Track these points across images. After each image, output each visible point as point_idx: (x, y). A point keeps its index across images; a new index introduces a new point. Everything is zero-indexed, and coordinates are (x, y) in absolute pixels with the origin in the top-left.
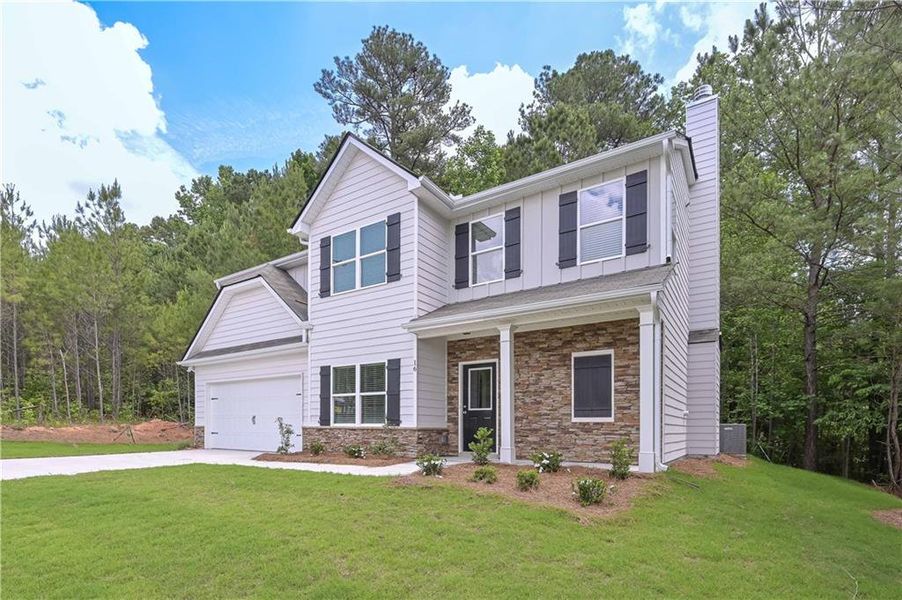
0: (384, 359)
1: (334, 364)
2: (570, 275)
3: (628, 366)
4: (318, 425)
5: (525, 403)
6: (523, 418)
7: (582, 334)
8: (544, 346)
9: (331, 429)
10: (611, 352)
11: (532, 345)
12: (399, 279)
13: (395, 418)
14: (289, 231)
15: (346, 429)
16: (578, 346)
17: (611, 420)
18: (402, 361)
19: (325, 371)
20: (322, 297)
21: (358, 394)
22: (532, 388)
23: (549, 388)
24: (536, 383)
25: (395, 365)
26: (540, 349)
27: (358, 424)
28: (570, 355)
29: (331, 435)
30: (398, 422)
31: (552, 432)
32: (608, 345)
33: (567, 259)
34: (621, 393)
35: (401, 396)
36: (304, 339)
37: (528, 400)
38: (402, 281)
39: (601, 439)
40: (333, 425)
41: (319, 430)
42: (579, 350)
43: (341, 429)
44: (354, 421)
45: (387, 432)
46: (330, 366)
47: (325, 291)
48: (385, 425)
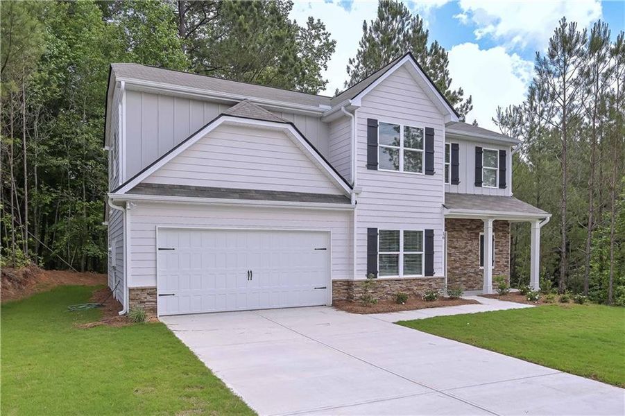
0: (423, 229)
1: (380, 228)
2: (478, 191)
4: (366, 278)
5: (460, 259)
6: (459, 267)
8: (469, 227)
9: (377, 281)
11: (463, 225)
12: (433, 174)
13: (430, 271)
15: (391, 280)
17: (493, 268)
18: (434, 232)
19: (372, 233)
20: (368, 169)
21: (402, 253)
23: (471, 251)
24: (466, 247)
25: (430, 234)
26: (467, 229)
27: (401, 276)
28: (479, 234)
29: (377, 287)
30: (432, 273)
31: (472, 274)
33: (478, 183)
34: (497, 254)
35: (435, 255)
36: (353, 202)
38: (435, 177)
40: (379, 277)
41: (367, 282)
42: (482, 231)
43: (387, 280)
44: (397, 273)
45: (424, 280)
46: (377, 229)
47: (372, 164)
48: (423, 276)
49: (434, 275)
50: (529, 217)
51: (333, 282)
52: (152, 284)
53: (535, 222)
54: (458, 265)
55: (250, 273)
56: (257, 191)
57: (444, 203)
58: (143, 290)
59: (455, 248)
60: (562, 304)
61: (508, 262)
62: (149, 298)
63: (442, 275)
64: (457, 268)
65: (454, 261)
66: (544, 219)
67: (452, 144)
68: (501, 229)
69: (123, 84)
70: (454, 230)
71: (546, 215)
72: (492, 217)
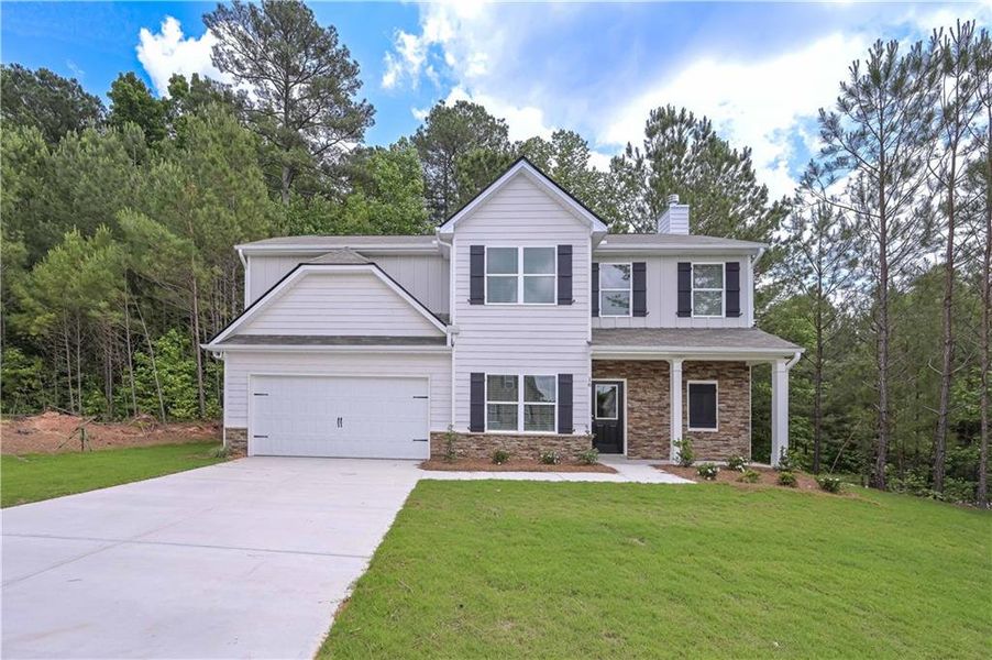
0: (554, 373)
1: (488, 372)
2: (684, 323)
3: (727, 394)
4: (469, 431)
5: (650, 415)
7: (695, 367)
9: (485, 436)
10: (716, 382)
11: (655, 371)
12: (571, 304)
13: (566, 426)
14: (437, 229)
15: (505, 436)
16: (692, 375)
17: (716, 430)
18: (574, 377)
19: (477, 380)
20: (471, 303)
21: (521, 403)
22: (656, 405)
25: (567, 379)
27: (521, 431)
29: (486, 442)
30: (570, 430)
32: (715, 378)
33: (684, 311)
34: (723, 411)
35: (574, 407)
36: (449, 344)
37: (653, 413)
38: (574, 306)
39: (709, 443)
40: (487, 431)
41: (469, 436)
42: (692, 379)
43: (499, 436)
44: (517, 429)
45: (557, 439)
46: (483, 374)
47: (476, 298)
48: (556, 433)
49: (574, 434)
50: (766, 354)
51: (431, 434)
52: (244, 426)
53: (776, 363)
54: (645, 424)
55: (340, 420)
56: (342, 337)
57: (590, 340)
58: (237, 430)
59: (641, 401)
60: (780, 487)
61: (746, 423)
62: (242, 438)
63: (583, 433)
64: (645, 428)
65: (640, 418)
66: (791, 358)
67: (634, 264)
68: (731, 375)
69: (240, 251)
70: (639, 376)
71: (794, 350)
72: (680, 356)
